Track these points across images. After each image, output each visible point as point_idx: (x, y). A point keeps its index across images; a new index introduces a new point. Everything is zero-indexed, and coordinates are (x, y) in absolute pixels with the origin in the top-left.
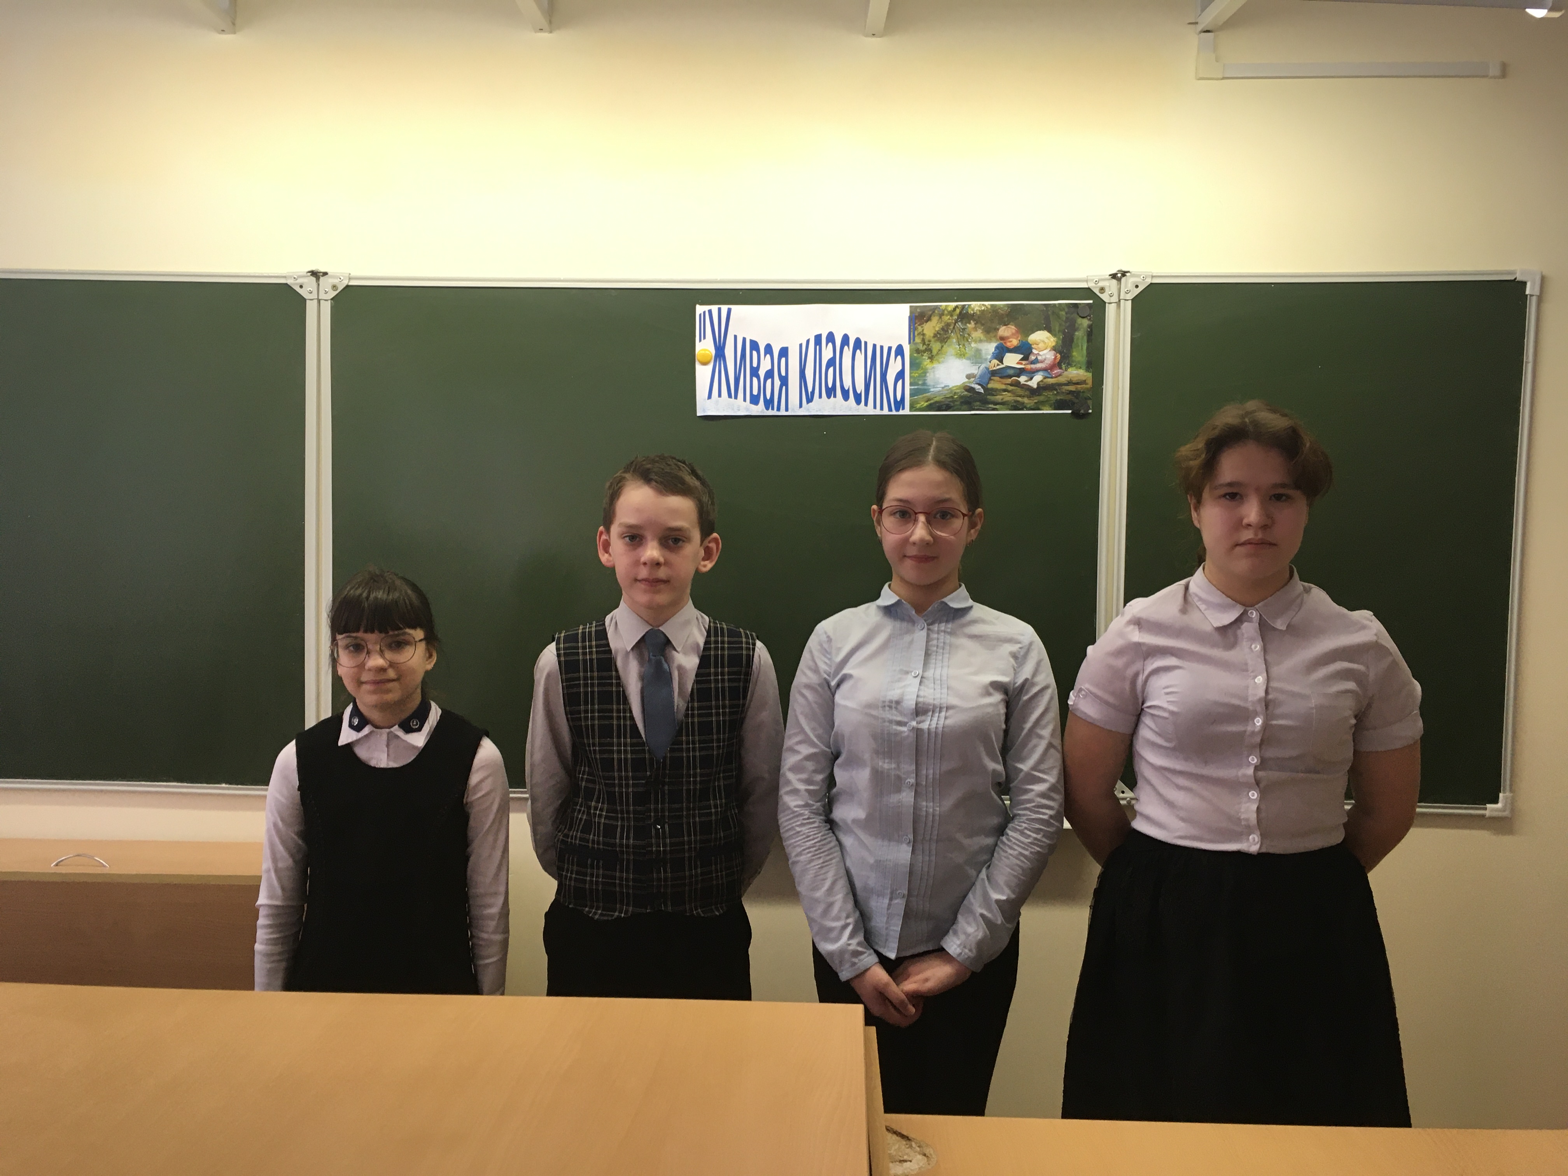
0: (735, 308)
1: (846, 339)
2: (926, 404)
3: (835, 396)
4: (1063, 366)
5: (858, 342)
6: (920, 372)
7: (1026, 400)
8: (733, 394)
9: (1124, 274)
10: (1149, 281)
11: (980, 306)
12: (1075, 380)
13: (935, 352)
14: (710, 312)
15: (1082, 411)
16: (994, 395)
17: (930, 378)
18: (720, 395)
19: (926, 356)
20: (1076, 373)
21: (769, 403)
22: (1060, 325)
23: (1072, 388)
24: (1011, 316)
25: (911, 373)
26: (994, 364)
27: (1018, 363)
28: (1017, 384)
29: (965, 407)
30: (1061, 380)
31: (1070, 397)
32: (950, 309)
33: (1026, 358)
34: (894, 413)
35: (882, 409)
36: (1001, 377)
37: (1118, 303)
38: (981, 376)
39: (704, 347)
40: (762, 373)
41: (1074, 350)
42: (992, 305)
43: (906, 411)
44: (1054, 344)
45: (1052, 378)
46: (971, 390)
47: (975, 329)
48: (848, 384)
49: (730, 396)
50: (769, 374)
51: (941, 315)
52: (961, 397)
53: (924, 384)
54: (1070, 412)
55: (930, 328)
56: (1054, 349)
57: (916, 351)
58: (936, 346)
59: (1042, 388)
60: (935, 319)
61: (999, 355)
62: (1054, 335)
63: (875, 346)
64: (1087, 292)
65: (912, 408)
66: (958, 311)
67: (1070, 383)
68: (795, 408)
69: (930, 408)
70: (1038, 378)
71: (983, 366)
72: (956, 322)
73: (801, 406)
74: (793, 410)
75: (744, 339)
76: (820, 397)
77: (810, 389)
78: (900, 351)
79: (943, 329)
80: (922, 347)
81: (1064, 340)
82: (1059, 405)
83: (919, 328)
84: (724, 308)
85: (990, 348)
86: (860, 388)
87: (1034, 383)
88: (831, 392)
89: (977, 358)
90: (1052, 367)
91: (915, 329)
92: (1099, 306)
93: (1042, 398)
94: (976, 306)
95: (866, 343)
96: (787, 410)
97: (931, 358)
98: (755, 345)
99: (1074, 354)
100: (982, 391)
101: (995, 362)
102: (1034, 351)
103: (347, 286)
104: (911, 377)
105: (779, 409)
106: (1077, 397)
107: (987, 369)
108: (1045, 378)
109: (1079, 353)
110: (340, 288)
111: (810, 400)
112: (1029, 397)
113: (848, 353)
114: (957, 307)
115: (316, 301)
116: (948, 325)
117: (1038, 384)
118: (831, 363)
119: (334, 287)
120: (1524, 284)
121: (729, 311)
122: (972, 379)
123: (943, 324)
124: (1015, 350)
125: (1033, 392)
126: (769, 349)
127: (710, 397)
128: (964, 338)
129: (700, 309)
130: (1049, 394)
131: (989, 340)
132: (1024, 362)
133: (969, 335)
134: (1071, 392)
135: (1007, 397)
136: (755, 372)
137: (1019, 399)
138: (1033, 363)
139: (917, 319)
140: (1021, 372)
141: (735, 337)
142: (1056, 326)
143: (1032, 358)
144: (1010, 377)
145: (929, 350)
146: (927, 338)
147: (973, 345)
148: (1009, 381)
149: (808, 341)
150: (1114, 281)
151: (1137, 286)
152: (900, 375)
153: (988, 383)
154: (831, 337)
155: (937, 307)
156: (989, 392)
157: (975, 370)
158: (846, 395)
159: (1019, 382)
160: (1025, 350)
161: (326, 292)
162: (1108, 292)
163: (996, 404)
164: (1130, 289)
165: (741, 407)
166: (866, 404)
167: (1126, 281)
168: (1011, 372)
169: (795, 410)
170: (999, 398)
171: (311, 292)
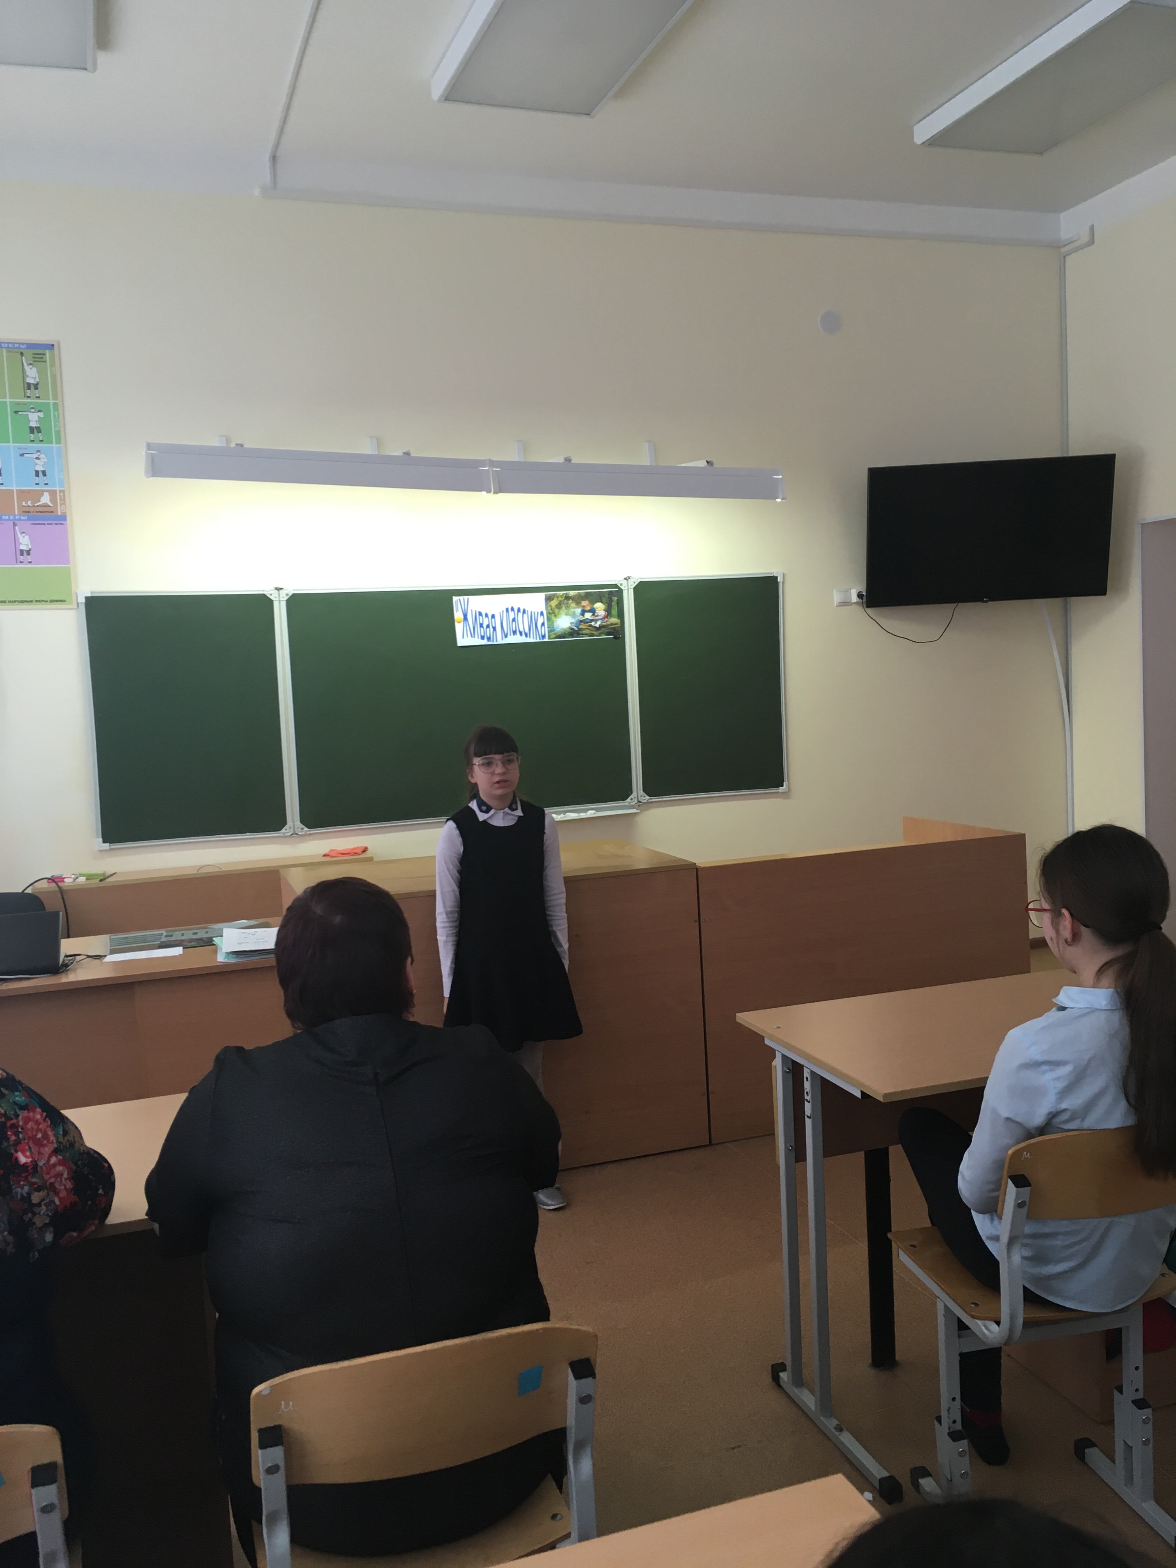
0: (470, 597)
1: (519, 610)
2: (555, 636)
3: (517, 635)
4: (609, 617)
5: (524, 611)
6: (551, 622)
7: (595, 632)
8: (473, 636)
9: (629, 578)
10: (639, 580)
11: (573, 593)
12: (613, 623)
13: (556, 613)
14: (460, 600)
15: (618, 636)
16: (581, 631)
17: (555, 625)
18: (467, 637)
19: (553, 615)
20: (614, 620)
21: (489, 639)
22: (606, 600)
23: (613, 626)
24: (587, 596)
25: (547, 623)
26: (581, 618)
27: (591, 617)
28: (591, 626)
29: (571, 636)
30: (608, 623)
31: (612, 630)
32: (561, 595)
33: (593, 615)
34: (542, 641)
35: (536, 639)
36: (584, 623)
37: (628, 590)
38: (577, 622)
39: (458, 615)
40: (485, 626)
41: (612, 610)
42: (578, 593)
43: (547, 640)
44: (604, 608)
45: (604, 622)
46: (572, 629)
47: (572, 603)
48: (521, 629)
49: (472, 637)
50: (488, 626)
51: (558, 597)
52: (568, 632)
53: (553, 627)
54: (612, 636)
55: (554, 603)
56: (605, 610)
57: (549, 613)
58: (556, 611)
59: (601, 627)
60: (555, 599)
61: (583, 614)
62: (604, 604)
63: (531, 612)
64: (616, 586)
65: (549, 638)
66: (564, 595)
67: (612, 624)
68: (500, 640)
69: (556, 638)
70: (599, 623)
71: (576, 619)
72: (564, 600)
73: (502, 639)
74: (500, 642)
75: (476, 611)
76: (510, 635)
77: (506, 632)
78: (542, 614)
79: (559, 603)
80: (551, 612)
81: (608, 606)
82: (608, 634)
83: (549, 603)
84: (466, 597)
85: (578, 611)
86: (527, 630)
87: (598, 624)
88: (515, 633)
89: (574, 615)
90: (604, 618)
91: (548, 604)
92: (620, 591)
93: (601, 631)
94: (572, 593)
95: (528, 611)
96: (497, 641)
97: (555, 616)
98: (480, 614)
99: (613, 612)
100: (577, 629)
101: (581, 616)
102: (597, 612)
103: (294, 594)
104: (548, 625)
105: (493, 642)
106: (615, 630)
107: (578, 619)
108: (602, 622)
109: (614, 611)
110: (290, 595)
111: (506, 637)
112: (596, 631)
113: (520, 614)
114: (564, 594)
115: (278, 602)
116: (561, 601)
117: (599, 625)
118: (514, 620)
119: (287, 595)
120: (776, 578)
121: (468, 598)
122: (573, 625)
123: (558, 601)
124: (589, 611)
125: (597, 629)
126: (487, 615)
127: (463, 637)
128: (568, 607)
129: (455, 599)
130: (603, 629)
131: (578, 608)
132: (593, 616)
133: (570, 606)
134: (613, 628)
135: (587, 631)
136: (481, 625)
137: (592, 632)
138: (597, 616)
139: (548, 599)
140: (592, 620)
141: (472, 610)
142: (604, 600)
143: (596, 614)
144: (588, 623)
145: (554, 613)
146: (553, 607)
147: (572, 610)
148: (587, 625)
149: (503, 611)
150: (626, 581)
151: (635, 583)
152: (543, 624)
153: (579, 626)
154: (512, 609)
155: (556, 594)
156: (580, 629)
157: (573, 621)
158: (521, 633)
159: (591, 625)
160: (593, 611)
161: (283, 597)
162: (624, 585)
163: (583, 634)
164: (632, 584)
165: (477, 641)
166: (530, 637)
167: (630, 581)
168: (588, 621)
169: (500, 641)
170: (584, 632)
171: (276, 597)
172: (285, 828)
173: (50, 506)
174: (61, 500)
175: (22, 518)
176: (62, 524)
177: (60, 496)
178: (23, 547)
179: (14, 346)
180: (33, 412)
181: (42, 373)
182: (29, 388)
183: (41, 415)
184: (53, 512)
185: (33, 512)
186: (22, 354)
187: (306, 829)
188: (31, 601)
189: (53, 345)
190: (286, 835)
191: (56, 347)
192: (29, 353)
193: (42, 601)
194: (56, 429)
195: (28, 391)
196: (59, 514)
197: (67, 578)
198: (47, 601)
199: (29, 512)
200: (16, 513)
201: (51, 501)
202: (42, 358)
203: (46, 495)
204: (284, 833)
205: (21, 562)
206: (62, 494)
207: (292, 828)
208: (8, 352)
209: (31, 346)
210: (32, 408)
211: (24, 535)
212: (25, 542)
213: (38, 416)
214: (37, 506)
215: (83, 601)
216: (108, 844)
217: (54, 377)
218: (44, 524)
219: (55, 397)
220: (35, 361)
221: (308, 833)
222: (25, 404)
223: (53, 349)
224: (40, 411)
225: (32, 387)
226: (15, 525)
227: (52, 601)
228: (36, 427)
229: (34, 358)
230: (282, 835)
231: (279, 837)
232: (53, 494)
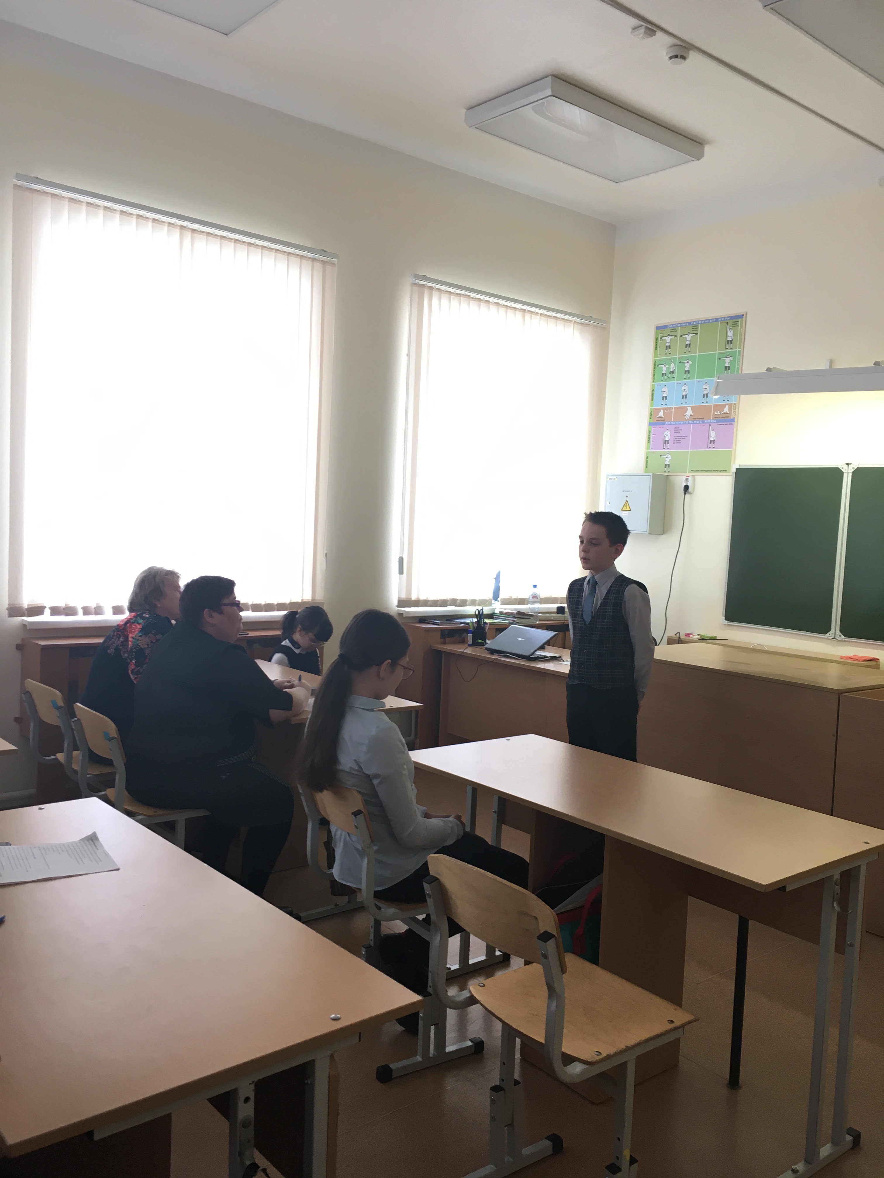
103: (858, 468)
110: (855, 468)
115: (847, 473)
119: (853, 468)
161: (851, 470)
171: (846, 470)
172: (829, 633)
173: (728, 414)
174: (734, 410)
175: (714, 421)
176: (732, 424)
177: (734, 407)
178: (712, 439)
179: (724, 319)
180: (728, 358)
181: (735, 334)
182: (728, 344)
183: (731, 359)
184: (729, 417)
185: (719, 417)
186: (727, 323)
187: (843, 637)
188: (711, 471)
189: (743, 315)
190: (829, 638)
191: (744, 316)
192: (730, 322)
193: (717, 470)
194: (738, 366)
195: (727, 345)
196: (732, 418)
197: (729, 457)
198: (718, 471)
199: (718, 418)
200: (712, 419)
201: (729, 411)
202: (737, 324)
203: (727, 406)
204: (828, 637)
205: (710, 448)
206: (735, 406)
207: (834, 635)
208: (721, 323)
209: (732, 318)
210: (728, 355)
211: (713, 431)
212: (713, 435)
213: (730, 360)
214: (722, 414)
215: (735, 471)
216: (727, 621)
217: (741, 334)
218: (724, 424)
219: (740, 347)
220: (733, 327)
221: (844, 640)
222: (724, 353)
223: (743, 318)
224: (731, 356)
225: (730, 342)
226: (710, 425)
227: (720, 471)
228: (728, 366)
229: (733, 324)
230: (826, 637)
231: (824, 638)
232: (730, 406)
